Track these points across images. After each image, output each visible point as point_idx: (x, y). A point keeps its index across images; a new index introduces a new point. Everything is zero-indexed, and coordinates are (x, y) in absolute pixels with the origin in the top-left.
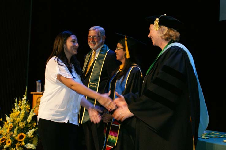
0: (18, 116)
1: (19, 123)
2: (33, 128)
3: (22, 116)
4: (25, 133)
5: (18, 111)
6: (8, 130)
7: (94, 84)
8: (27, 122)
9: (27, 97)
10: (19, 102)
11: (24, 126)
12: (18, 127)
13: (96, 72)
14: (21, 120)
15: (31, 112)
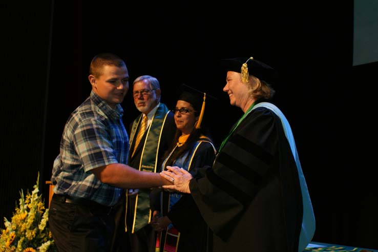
0: (24, 220)
1: (25, 231)
2: (48, 240)
3: (30, 221)
4: (35, 248)
5: (24, 212)
6: (8, 243)
7: (148, 167)
8: (38, 230)
9: (39, 189)
10: (27, 196)
11: (34, 236)
12: (23, 238)
13: (150, 149)
14: (28, 227)
15: (45, 213)
